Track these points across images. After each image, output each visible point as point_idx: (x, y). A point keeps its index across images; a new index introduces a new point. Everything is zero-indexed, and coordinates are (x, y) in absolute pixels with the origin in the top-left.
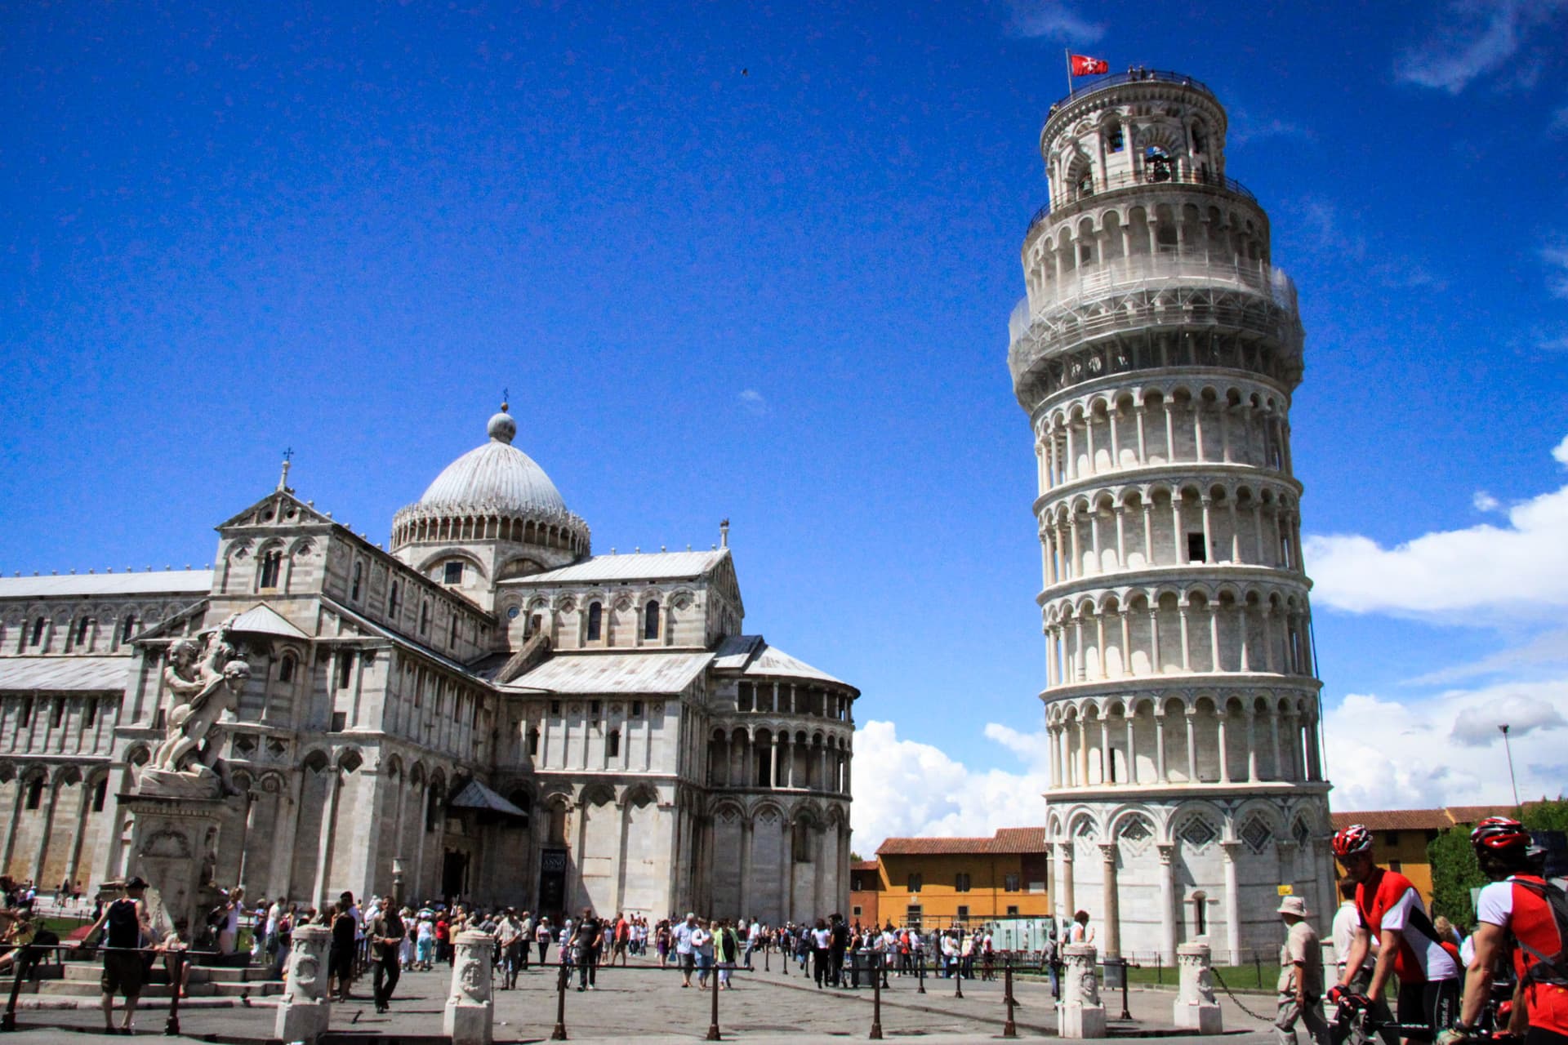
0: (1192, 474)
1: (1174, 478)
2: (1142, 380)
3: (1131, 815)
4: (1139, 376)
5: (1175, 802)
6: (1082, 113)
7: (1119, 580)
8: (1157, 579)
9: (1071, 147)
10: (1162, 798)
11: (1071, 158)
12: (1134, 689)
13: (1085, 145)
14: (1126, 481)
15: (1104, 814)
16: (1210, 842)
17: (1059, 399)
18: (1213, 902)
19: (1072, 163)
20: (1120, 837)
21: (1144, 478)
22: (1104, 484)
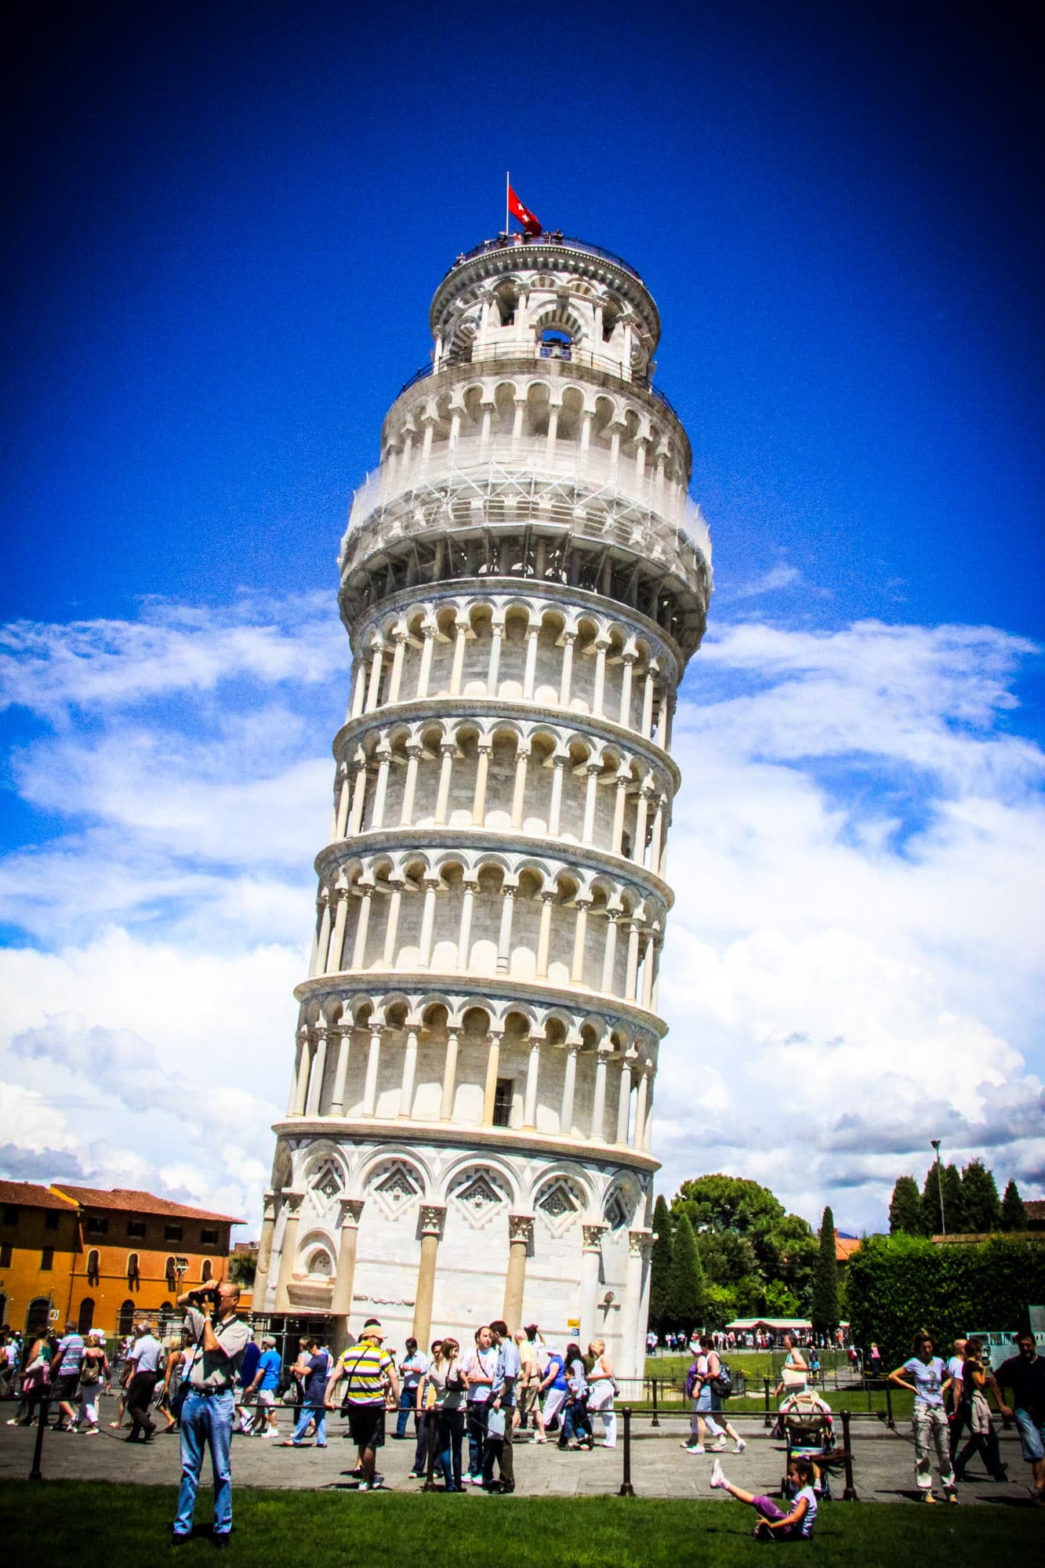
1: (653, 762)
3: (557, 1179)
5: (612, 1169)
7: (590, 859)
8: (629, 877)
9: (554, 297)
10: (602, 1162)
11: (551, 308)
12: (588, 1008)
13: (573, 306)
14: (612, 737)
15: (528, 1171)
16: (623, 1226)
18: (617, 1308)
19: (547, 314)
20: (537, 1207)
21: (634, 746)
22: (586, 728)
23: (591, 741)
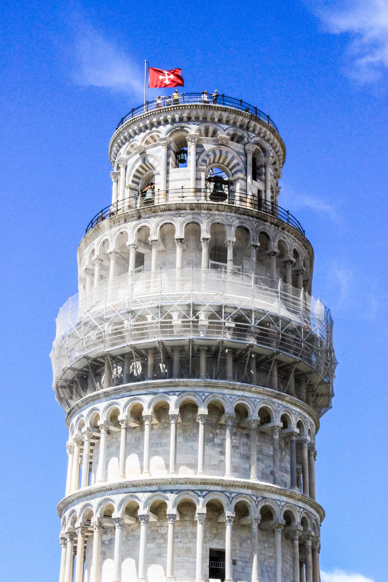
0: (219, 488)
1: (201, 491)
2: (182, 389)
4: (177, 385)
6: (152, 125)
9: (138, 156)
11: (137, 166)
13: (152, 156)
14: (154, 488)
17: (96, 398)
19: (137, 171)
22: (132, 489)
23: (137, 498)
